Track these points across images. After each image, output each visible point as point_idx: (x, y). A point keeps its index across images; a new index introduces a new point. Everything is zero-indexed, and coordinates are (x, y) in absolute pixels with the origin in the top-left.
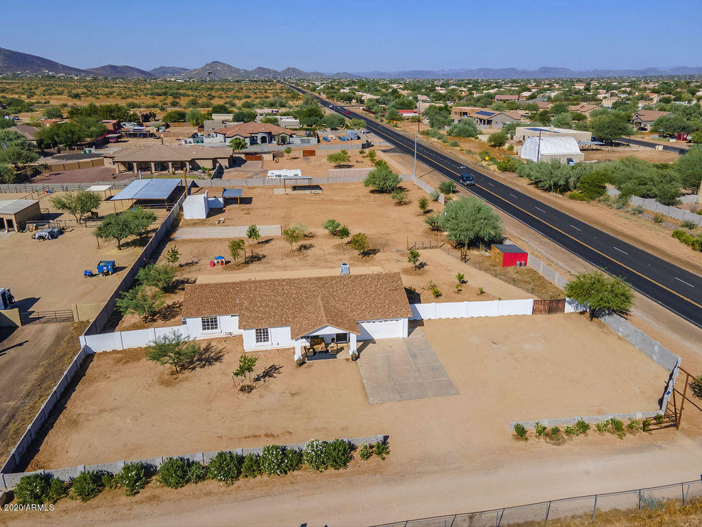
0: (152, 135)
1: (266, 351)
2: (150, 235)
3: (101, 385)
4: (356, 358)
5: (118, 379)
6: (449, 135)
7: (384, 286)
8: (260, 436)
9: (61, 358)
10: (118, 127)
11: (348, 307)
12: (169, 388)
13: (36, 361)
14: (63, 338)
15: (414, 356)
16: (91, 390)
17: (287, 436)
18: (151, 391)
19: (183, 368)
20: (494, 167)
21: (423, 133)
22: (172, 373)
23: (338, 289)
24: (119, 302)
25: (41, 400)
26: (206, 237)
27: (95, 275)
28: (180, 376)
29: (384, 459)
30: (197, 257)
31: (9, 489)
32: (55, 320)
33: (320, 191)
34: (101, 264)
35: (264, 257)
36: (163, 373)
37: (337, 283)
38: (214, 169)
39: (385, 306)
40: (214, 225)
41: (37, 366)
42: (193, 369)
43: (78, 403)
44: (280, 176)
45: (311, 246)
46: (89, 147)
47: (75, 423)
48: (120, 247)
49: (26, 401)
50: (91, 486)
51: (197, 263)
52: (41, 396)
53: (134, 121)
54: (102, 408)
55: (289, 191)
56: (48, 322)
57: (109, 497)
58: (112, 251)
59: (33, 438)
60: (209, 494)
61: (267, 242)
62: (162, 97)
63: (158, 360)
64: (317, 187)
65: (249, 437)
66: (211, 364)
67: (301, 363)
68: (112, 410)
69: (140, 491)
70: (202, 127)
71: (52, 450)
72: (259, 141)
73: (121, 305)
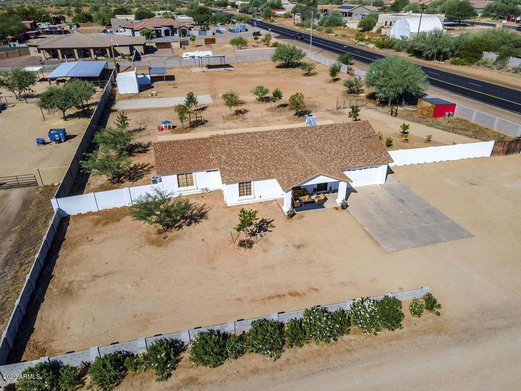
0: (66, 32)
1: (248, 204)
2: (91, 108)
3: (86, 248)
4: (344, 206)
5: (102, 242)
6: (321, 25)
7: (357, 134)
8: (284, 295)
9: (34, 222)
10: (34, 26)
11: (328, 157)
12: (161, 248)
13: (6, 228)
14: (31, 203)
15: (402, 201)
16: (76, 254)
17: (314, 294)
18: (142, 252)
19: (168, 227)
20: (371, 46)
21: (298, 25)
22: (160, 232)
23: (312, 139)
24: (85, 164)
25: (23, 268)
26: (145, 107)
27: (48, 143)
28: (169, 234)
29: (438, 314)
30: (143, 124)
31: (9, 382)
32: (19, 186)
33: (232, 68)
34: (52, 132)
35: (206, 121)
36: (149, 233)
37: (309, 133)
38: (131, 55)
39: (364, 154)
40: (149, 97)
41: (9, 232)
42: (180, 227)
43: (65, 269)
44: (193, 57)
45: (246, 111)
46: (13, 42)
47: (68, 292)
48: (65, 118)
49: (6, 271)
50: (113, 373)
51: (144, 129)
52: (21, 264)
53: (48, 21)
54: (94, 273)
55: (205, 69)
56: (11, 187)
57: (136, 383)
58: (59, 122)
59: (24, 314)
60: (256, 371)
61: (203, 109)
62: (66, 8)
63: (145, 219)
64: (228, 66)
65: (272, 298)
66: (196, 221)
67: (291, 215)
68: (106, 275)
69: (172, 372)
70: (110, 25)
71: (49, 327)
72: (163, 34)
73: (87, 167)
